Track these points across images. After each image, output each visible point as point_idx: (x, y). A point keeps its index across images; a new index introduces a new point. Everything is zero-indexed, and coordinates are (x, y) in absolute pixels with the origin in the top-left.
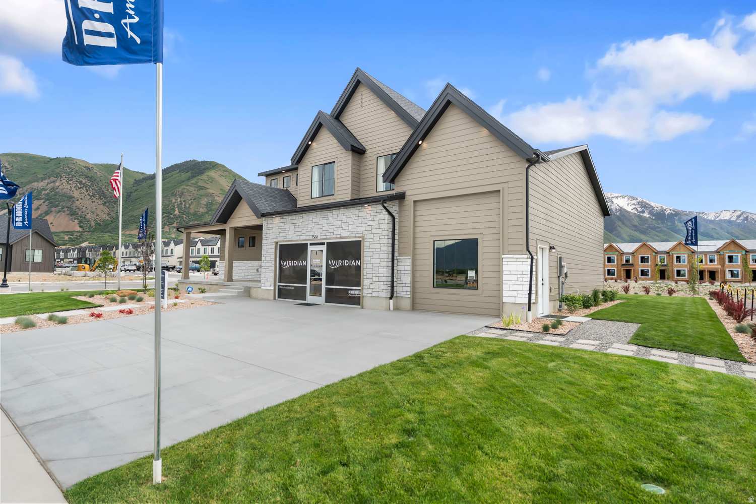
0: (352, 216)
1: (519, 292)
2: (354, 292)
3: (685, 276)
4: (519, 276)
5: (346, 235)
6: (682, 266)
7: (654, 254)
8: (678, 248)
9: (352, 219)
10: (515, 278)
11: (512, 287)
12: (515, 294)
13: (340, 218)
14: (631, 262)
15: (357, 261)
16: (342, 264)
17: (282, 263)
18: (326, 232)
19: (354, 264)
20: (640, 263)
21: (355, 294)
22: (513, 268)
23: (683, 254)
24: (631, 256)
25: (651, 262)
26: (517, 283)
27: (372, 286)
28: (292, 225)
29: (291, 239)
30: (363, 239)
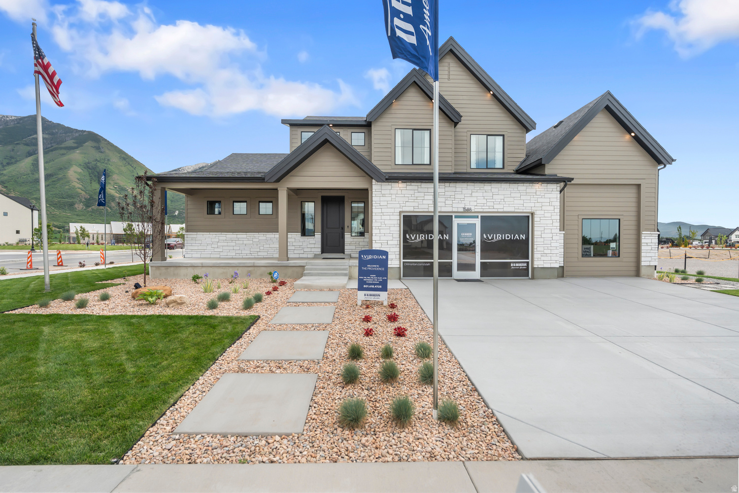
0: (518, 192)
1: (652, 258)
2: (517, 265)
4: (652, 246)
5: (512, 209)
9: (518, 195)
10: (649, 248)
11: (648, 255)
12: (649, 259)
13: (500, 192)
15: (521, 236)
16: (502, 238)
17: (408, 237)
18: (483, 205)
19: (518, 238)
21: (520, 267)
22: (649, 241)
26: (651, 251)
27: (543, 258)
28: (426, 194)
29: (427, 210)
30: (532, 214)
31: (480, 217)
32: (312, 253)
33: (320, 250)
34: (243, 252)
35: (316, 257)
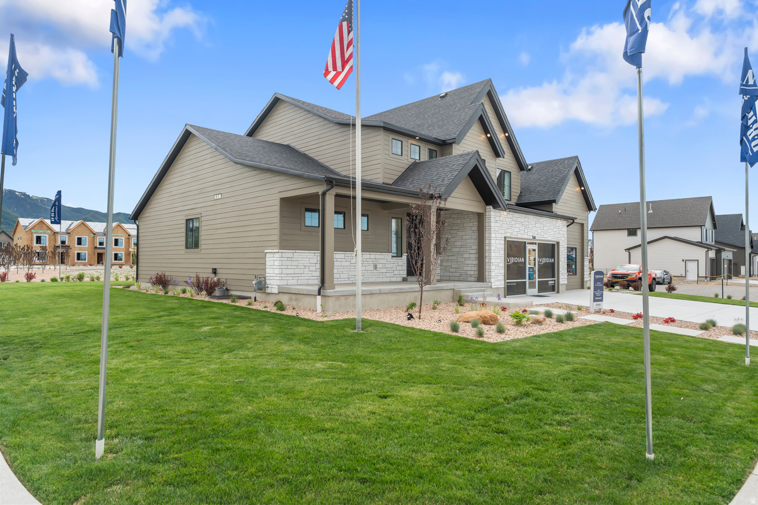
0: (553, 225)
2: (551, 282)
3: (122, 260)
6: (120, 250)
7: (92, 235)
8: (116, 230)
9: (553, 227)
14: (67, 243)
15: (553, 260)
16: (545, 261)
18: (540, 234)
19: (551, 261)
20: (76, 245)
21: (552, 284)
23: (121, 236)
24: (67, 236)
25: (88, 244)
27: (562, 277)
28: (517, 222)
29: (516, 237)
30: (558, 243)
31: (537, 244)
32: (400, 276)
33: (405, 272)
34: (342, 276)
35: (405, 280)
